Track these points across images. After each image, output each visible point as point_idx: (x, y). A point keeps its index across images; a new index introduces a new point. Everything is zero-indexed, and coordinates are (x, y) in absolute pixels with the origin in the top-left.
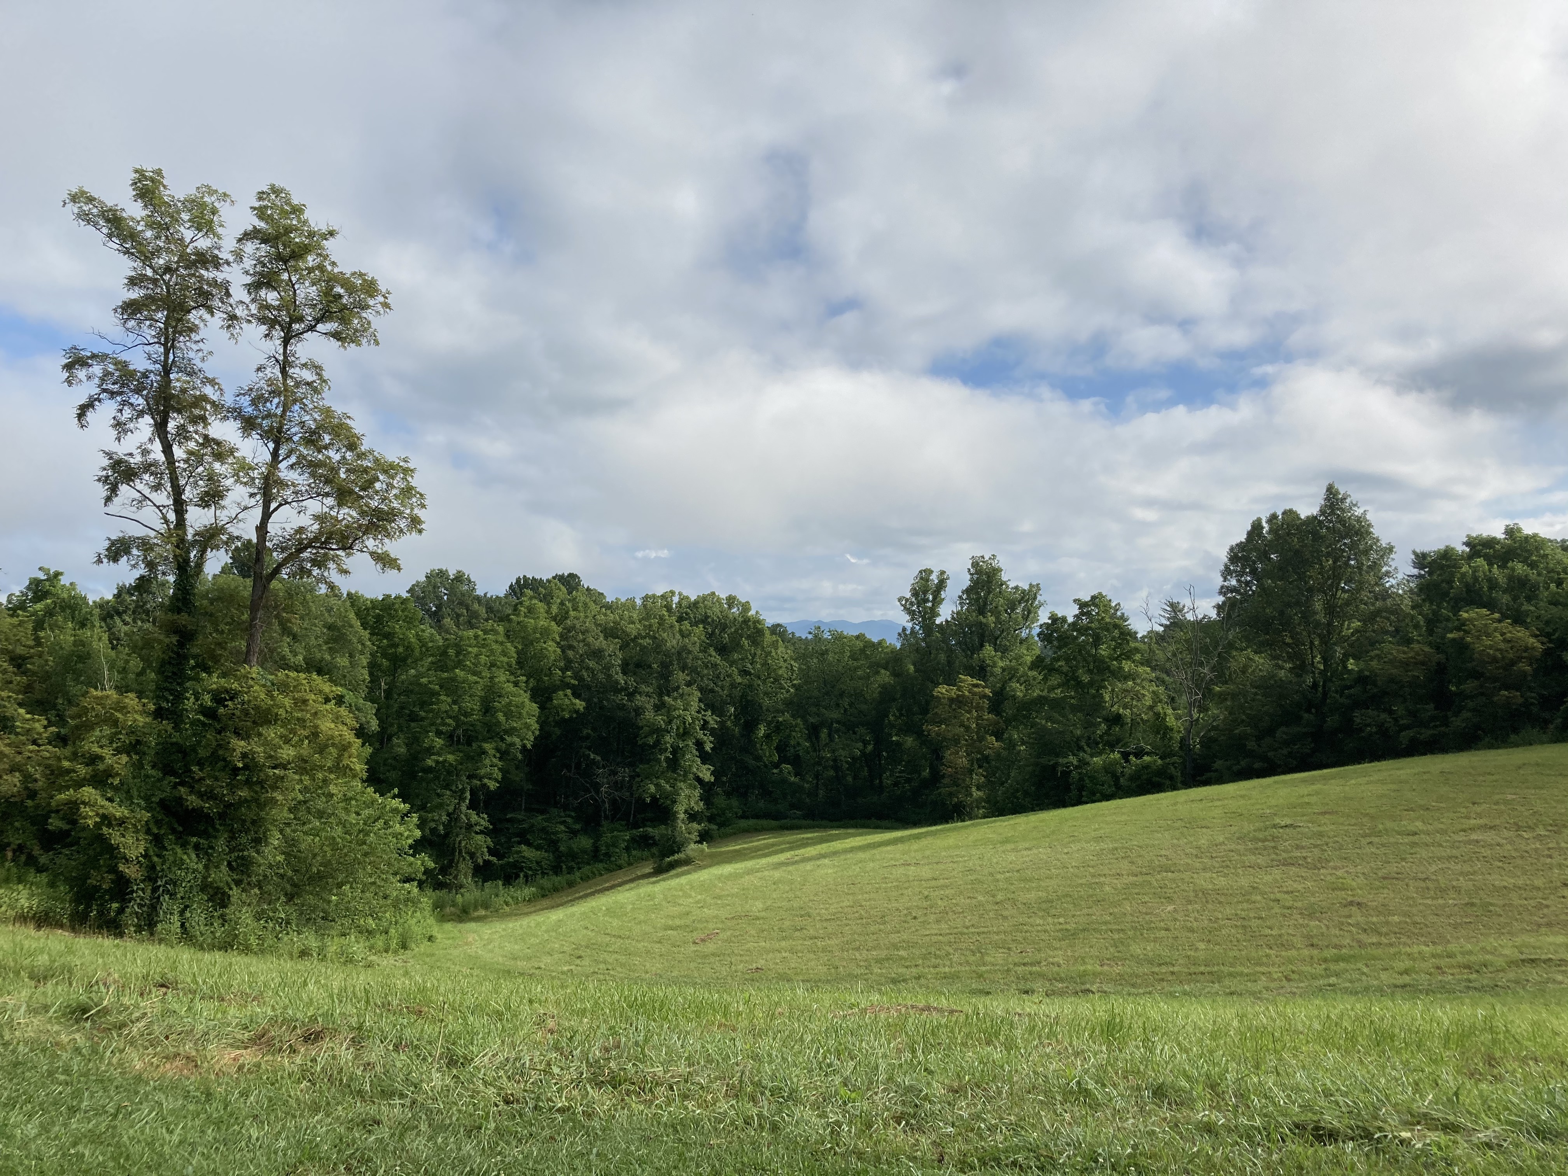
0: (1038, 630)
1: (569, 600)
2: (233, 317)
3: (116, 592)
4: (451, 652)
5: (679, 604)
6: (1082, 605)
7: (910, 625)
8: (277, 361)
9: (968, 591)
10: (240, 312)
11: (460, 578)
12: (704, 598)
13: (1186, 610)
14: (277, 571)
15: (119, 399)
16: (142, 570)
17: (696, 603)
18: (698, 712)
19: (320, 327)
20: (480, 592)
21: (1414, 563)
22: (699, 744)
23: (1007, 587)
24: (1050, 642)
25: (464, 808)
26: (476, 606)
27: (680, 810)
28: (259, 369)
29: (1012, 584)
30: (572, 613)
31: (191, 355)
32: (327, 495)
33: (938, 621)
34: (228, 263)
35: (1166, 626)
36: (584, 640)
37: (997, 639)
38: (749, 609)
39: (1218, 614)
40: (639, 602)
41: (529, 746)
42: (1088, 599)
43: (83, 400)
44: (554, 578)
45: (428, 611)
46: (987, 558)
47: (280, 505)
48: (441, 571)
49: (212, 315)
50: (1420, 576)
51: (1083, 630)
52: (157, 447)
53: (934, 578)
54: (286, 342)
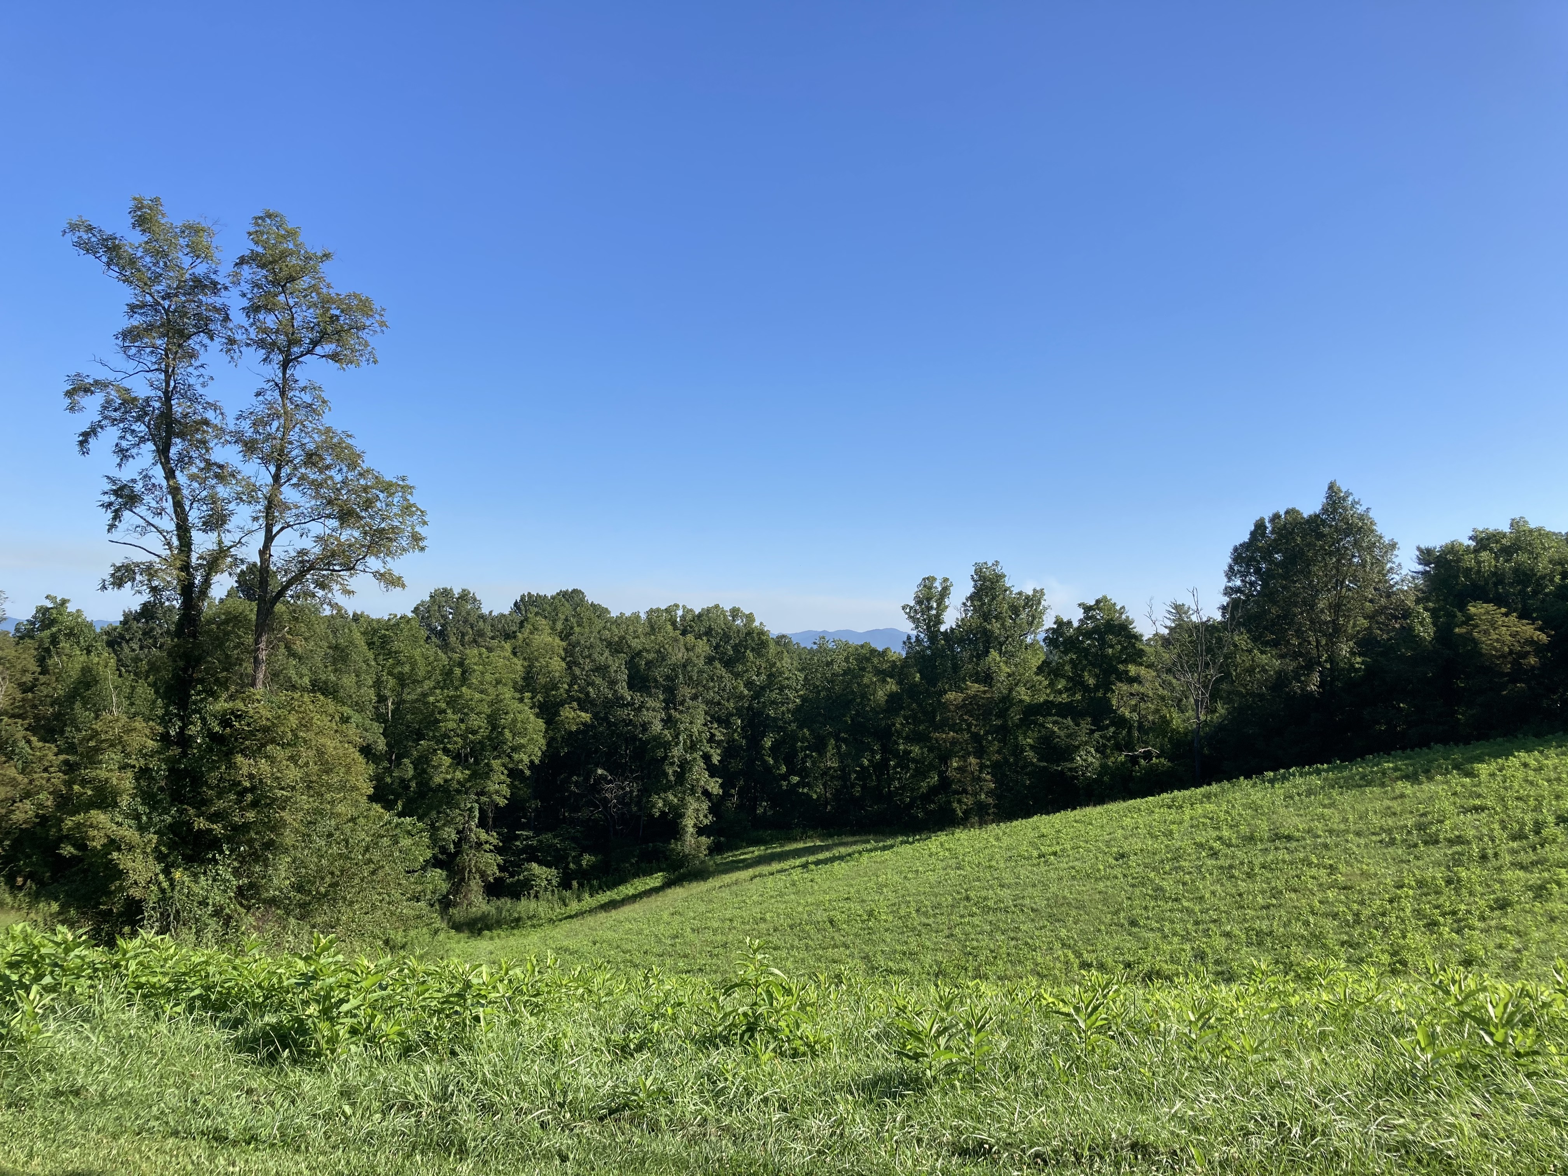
0: (1043, 635)
1: (574, 616)
2: (231, 341)
3: (122, 619)
4: (458, 671)
5: (683, 617)
6: (1087, 609)
7: (915, 633)
8: (277, 385)
9: (971, 598)
10: (239, 336)
11: (464, 596)
12: (708, 610)
13: (1190, 612)
14: (281, 593)
15: (121, 425)
16: (146, 597)
17: (700, 616)
18: (705, 725)
19: (318, 350)
20: (485, 611)
21: (1419, 559)
22: (707, 757)
23: (1011, 592)
24: (1056, 647)
25: (474, 827)
26: (481, 623)
27: (689, 823)
28: (258, 394)
29: (1015, 590)
30: (577, 629)
31: (192, 381)
32: (328, 516)
33: (943, 628)
34: (226, 288)
35: (1171, 629)
36: (590, 656)
37: (1001, 644)
38: (754, 621)
39: (1223, 615)
40: (643, 616)
41: (537, 762)
42: (1092, 603)
43: (85, 428)
44: (558, 594)
45: (433, 630)
46: (990, 564)
47: (282, 529)
48: (445, 590)
49: (212, 339)
50: (1424, 573)
51: (1088, 634)
52: (158, 473)
53: (938, 585)
54: (285, 366)
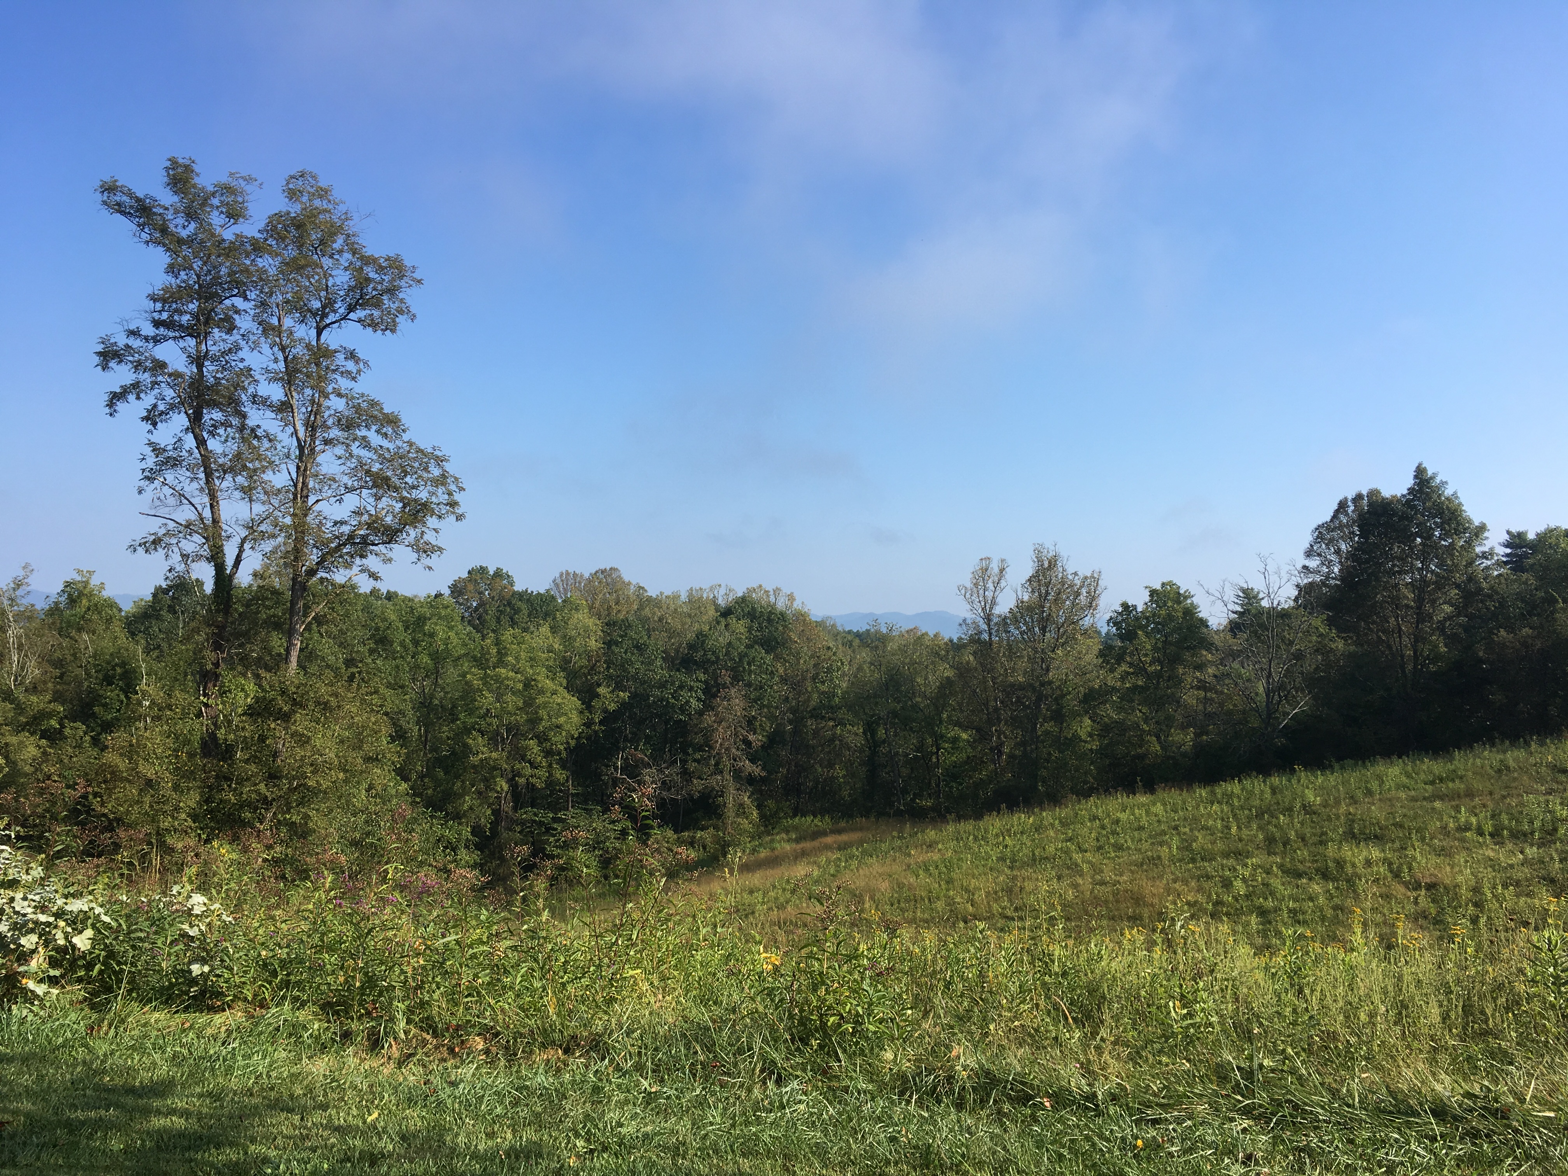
0: (1107, 617)
1: (612, 594)
4: (493, 651)
5: (726, 599)
6: (1153, 593)
7: (969, 616)
9: (1030, 580)
11: (499, 573)
12: (752, 592)
13: (1261, 595)
17: (743, 597)
18: (746, 709)
19: (353, 316)
20: (518, 587)
21: (1509, 542)
22: (748, 742)
23: (1068, 573)
26: (516, 601)
27: (730, 809)
29: (1072, 571)
30: (614, 608)
33: (998, 611)
35: (1240, 614)
37: (1059, 628)
38: (795, 601)
39: (1296, 601)
41: (573, 743)
42: (1158, 586)
43: (114, 389)
44: (597, 572)
45: (468, 608)
46: (1048, 545)
48: (481, 567)
50: (1513, 556)
51: (1153, 619)
53: (995, 566)
